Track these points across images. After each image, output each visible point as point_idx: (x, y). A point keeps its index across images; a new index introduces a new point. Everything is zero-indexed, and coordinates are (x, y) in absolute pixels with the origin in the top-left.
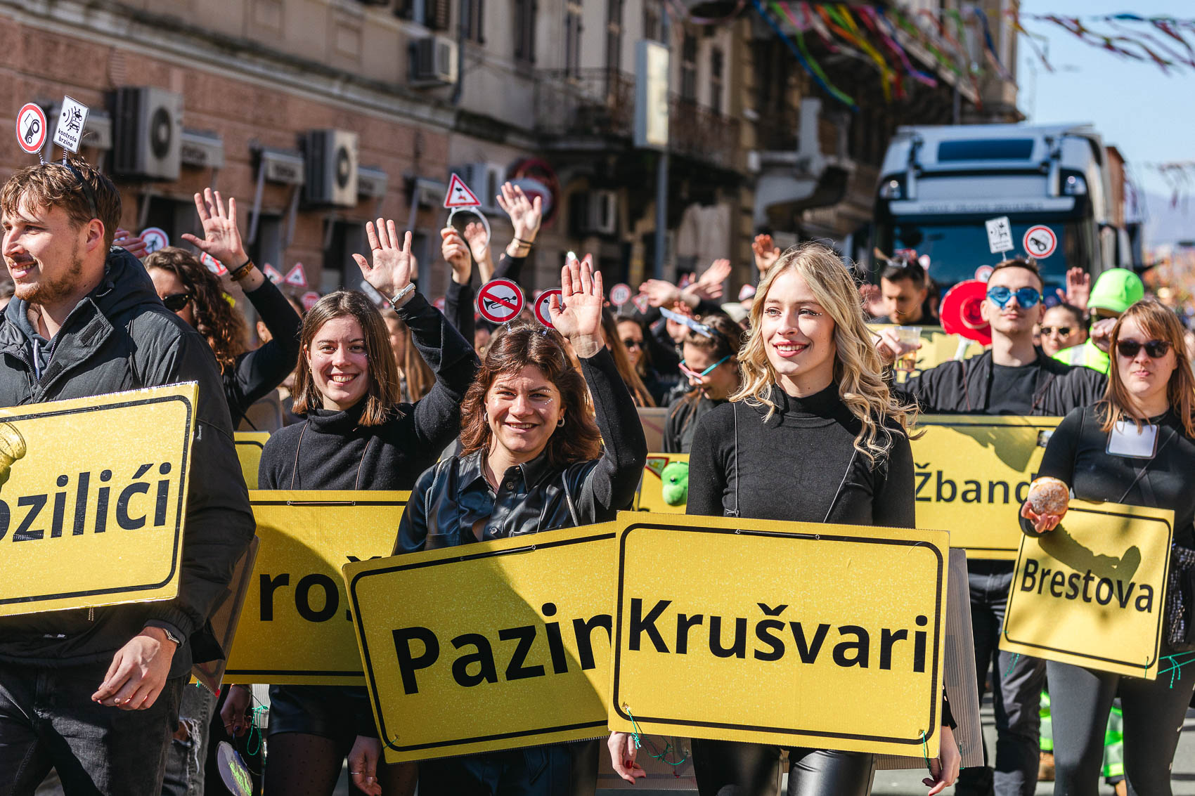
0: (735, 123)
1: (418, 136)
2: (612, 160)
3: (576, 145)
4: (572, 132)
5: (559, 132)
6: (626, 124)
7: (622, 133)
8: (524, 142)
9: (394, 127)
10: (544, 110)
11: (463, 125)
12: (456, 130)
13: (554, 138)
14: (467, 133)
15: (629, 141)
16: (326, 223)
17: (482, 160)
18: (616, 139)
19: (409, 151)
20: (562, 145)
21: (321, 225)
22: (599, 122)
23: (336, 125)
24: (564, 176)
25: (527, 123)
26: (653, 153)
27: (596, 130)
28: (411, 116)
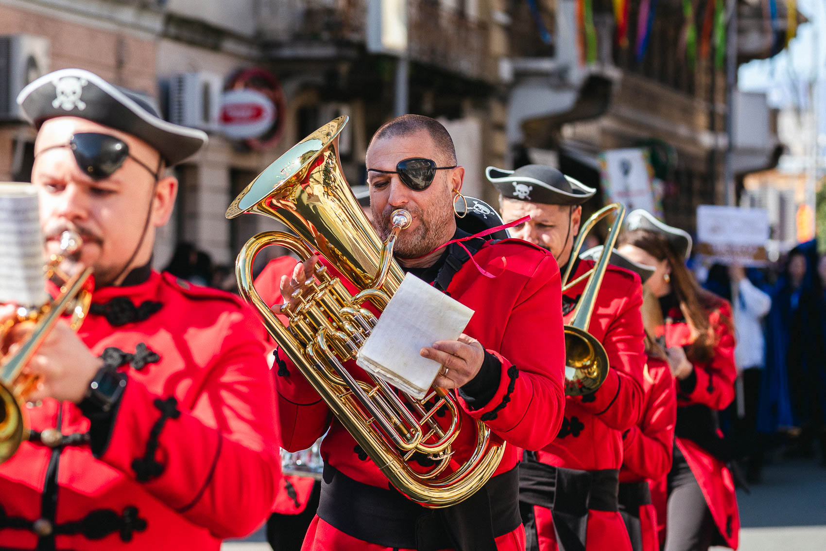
0: (484, 27)
1: (120, 44)
2: (344, 69)
3: (302, 51)
4: (298, 38)
5: (283, 37)
6: (359, 28)
7: (355, 37)
8: (243, 50)
9: (93, 33)
10: (265, 12)
11: (173, 30)
12: (165, 35)
13: (277, 45)
14: (177, 39)
15: (361, 47)
16: (14, 143)
17: (195, 69)
18: (349, 44)
19: (111, 60)
20: (287, 52)
21: (8, 145)
22: (329, 27)
23: (24, 29)
24: (289, 88)
25: (246, 28)
26: (389, 59)
27: (326, 35)
28: (111, 19)
